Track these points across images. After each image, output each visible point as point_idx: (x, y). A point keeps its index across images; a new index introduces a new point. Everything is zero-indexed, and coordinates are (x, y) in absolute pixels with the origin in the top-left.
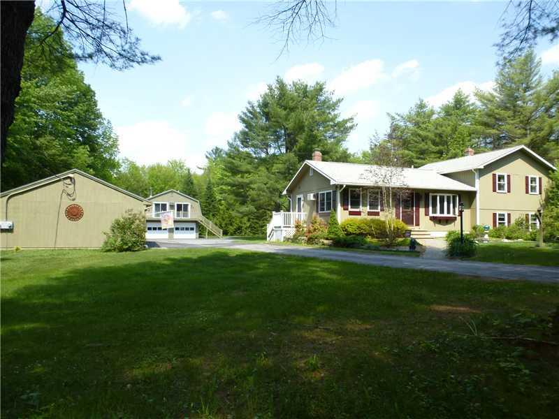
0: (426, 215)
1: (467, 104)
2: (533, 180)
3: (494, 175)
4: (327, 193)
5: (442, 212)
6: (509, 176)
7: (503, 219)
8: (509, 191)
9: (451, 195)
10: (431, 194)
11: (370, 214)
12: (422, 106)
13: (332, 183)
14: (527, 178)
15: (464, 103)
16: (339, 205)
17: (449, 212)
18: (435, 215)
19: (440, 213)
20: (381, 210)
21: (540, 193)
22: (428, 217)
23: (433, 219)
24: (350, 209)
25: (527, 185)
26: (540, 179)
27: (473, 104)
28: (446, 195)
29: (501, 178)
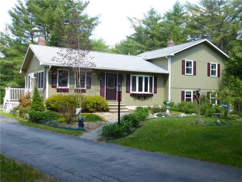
0: (127, 92)
1: (182, 12)
2: (214, 66)
3: (183, 61)
4: (42, 72)
5: (140, 90)
6: (195, 63)
7: (190, 96)
8: (195, 74)
9: (149, 77)
10: (132, 76)
11: (77, 91)
12: (152, 12)
13: (41, 63)
14: (209, 64)
15: (181, 12)
16: (47, 83)
17: (146, 90)
18: (134, 92)
19: (139, 91)
20: (87, 88)
21: (219, 76)
22: (129, 94)
23: (133, 95)
24: (58, 87)
25: (209, 69)
26: (219, 65)
27: (186, 13)
28: (144, 77)
29: (189, 64)
